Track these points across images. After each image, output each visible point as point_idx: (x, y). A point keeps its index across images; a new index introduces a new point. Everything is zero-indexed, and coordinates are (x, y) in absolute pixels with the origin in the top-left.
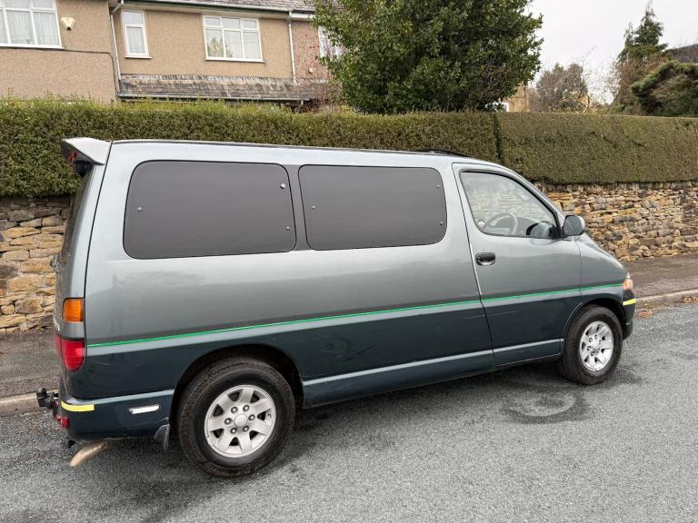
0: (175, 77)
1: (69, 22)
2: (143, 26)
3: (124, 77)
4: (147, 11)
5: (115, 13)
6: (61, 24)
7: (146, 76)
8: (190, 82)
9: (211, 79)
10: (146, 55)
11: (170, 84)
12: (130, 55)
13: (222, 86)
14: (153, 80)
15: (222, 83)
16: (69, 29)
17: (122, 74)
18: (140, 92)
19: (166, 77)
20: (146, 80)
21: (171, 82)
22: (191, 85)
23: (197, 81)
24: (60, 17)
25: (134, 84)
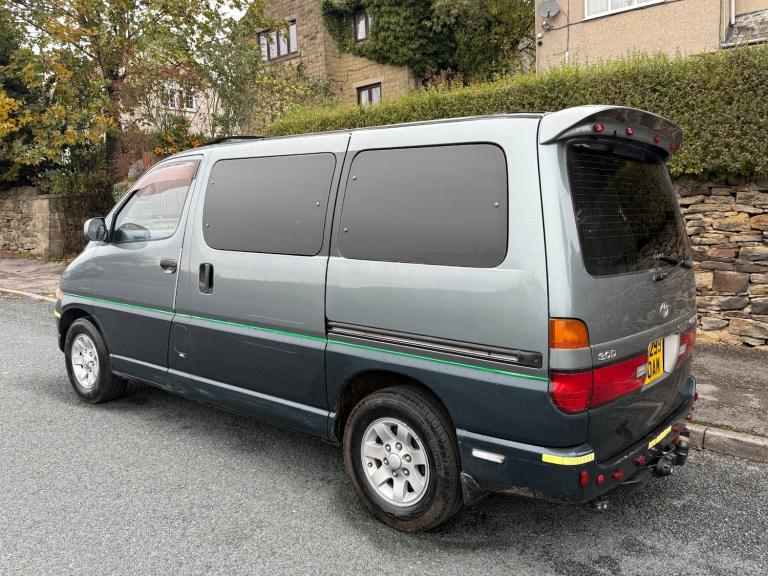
3: (741, 19)
17: (737, 16)
18: (755, 36)
25: (753, 25)
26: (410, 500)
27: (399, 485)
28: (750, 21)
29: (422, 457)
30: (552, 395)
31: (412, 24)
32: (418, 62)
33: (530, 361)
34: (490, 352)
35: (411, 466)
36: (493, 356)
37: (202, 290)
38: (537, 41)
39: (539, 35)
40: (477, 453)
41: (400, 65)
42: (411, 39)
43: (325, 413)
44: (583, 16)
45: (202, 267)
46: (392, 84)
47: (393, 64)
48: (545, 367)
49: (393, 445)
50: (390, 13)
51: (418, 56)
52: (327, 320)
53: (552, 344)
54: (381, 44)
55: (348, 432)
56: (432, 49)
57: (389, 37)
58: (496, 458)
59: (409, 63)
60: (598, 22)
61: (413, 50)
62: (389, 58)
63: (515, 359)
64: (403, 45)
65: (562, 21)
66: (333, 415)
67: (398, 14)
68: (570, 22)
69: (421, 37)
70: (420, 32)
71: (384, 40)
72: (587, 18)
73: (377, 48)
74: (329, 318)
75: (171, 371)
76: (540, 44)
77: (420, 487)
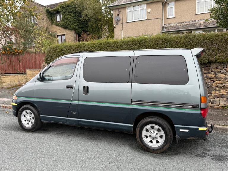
0: (183, 22)
1: (149, 11)
2: (174, 7)
3: (165, 25)
5: (164, 4)
6: (147, 12)
7: (173, 24)
8: (188, 23)
9: (197, 21)
10: (174, 16)
11: (180, 25)
12: (168, 17)
13: (201, 23)
14: (175, 25)
15: (201, 22)
16: (149, 13)
17: (164, 24)
18: (169, 30)
19: (180, 23)
20: (172, 25)
21: (181, 24)
22: (188, 25)
23: (191, 23)
24: (147, 10)
25: (168, 27)
26: (159, 145)
27: (154, 142)
28: (167, 26)
29: (162, 133)
30: (201, 114)
31: (75, 18)
32: (77, 29)
33: (196, 106)
34: (184, 105)
35: (158, 136)
36: (185, 106)
37: (84, 93)
38: (114, 27)
39: (115, 25)
40: (181, 130)
41: (72, 30)
42: (75, 22)
43: (130, 125)
44: (127, 21)
45: (84, 87)
46: (69, 35)
47: (69, 29)
48: (199, 107)
49: (152, 132)
50: (68, 14)
51: (77, 28)
52: (131, 100)
53: (201, 102)
54: (65, 23)
55: (138, 130)
56: (81, 26)
57: (68, 21)
58: (187, 131)
59: (74, 29)
60: (130, 23)
61: (75, 26)
62: (68, 27)
63: (191, 106)
64: (72, 24)
65: (121, 22)
66: (132, 125)
67: (71, 15)
68: (123, 22)
69: (77, 22)
70: (77, 21)
71: (66, 22)
72: (127, 22)
73: (64, 24)
74: (132, 99)
75: (68, 118)
76: (115, 28)
77: (162, 141)
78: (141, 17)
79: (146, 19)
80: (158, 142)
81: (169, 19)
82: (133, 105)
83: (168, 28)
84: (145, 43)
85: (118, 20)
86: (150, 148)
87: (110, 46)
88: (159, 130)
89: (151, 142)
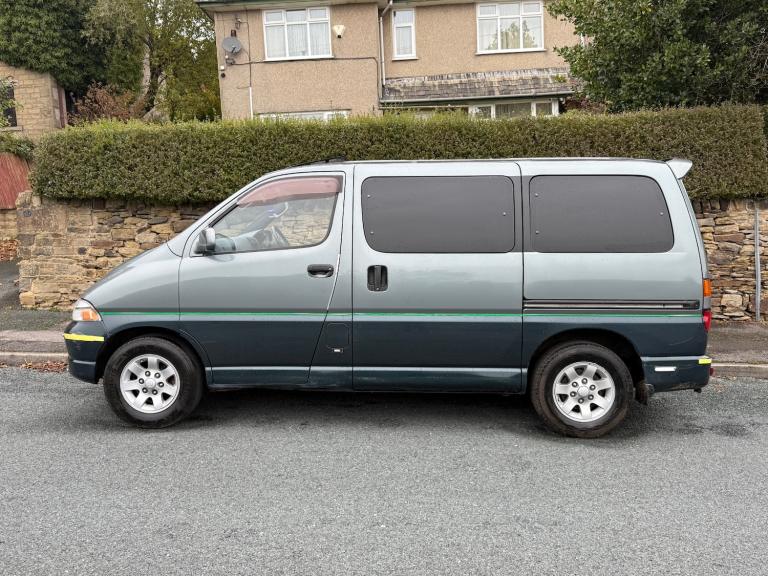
0: (442, 77)
1: (339, 29)
2: (413, 25)
3: (390, 82)
4: (418, 8)
5: (385, 15)
6: (333, 32)
7: (411, 78)
8: (457, 81)
9: (480, 77)
10: (413, 56)
11: (434, 86)
12: (397, 57)
13: (491, 83)
14: (418, 82)
15: (492, 79)
16: (339, 37)
17: (387, 79)
18: (402, 97)
19: (432, 78)
20: (409, 83)
21: (436, 83)
22: (456, 85)
23: (464, 80)
24: (332, 25)
25: (398, 88)
26: (598, 414)
27: (585, 408)
28: (395, 84)
29: (608, 382)
30: (704, 323)
31: (55, 31)
32: (63, 71)
33: (690, 306)
34: (664, 304)
35: (595, 392)
36: (666, 307)
37: (371, 289)
38: (220, 73)
39: (222, 68)
40: (658, 369)
41: (41, 71)
42: (54, 46)
43: (518, 370)
44: (264, 57)
45: (371, 269)
46: (30, 91)
47: (31, 68)
48: (701, 309)
49: (579, 382)
50: (27, 14)
51: (64, 65)
52: (524, 299)
53: (704, 295)
54: (15, 46)
55: (540, 381)
56: (77, 60)
57: (27, 39)
58: (672, 369)
59: (53, 71)
60: (278, 65)
61: (57, 58)
62: (26, 61)
63: (681, 307)
64: (45, 50)
65: (244, 58)
66: (525, 370)
67: (38, 17)
68: (252, 60)
69: (65, 46)
70: (64, 41)
71: (20, 42)
72: (267, 59)
73: (10, 48)
74: (526, 297)
75: (313, 368)
76: (223, 76)
77: (606, 404)
78: (312, 46)
79: (330, 56)
80: (594, 407)
81: (399, 63)
82: (527, 312)
83: (399, 91)
84: (408, 136)
85: (237, 50)
86: (576, 426)
87: (293, 142)
88: (597, 376)
89: (577, 409)
